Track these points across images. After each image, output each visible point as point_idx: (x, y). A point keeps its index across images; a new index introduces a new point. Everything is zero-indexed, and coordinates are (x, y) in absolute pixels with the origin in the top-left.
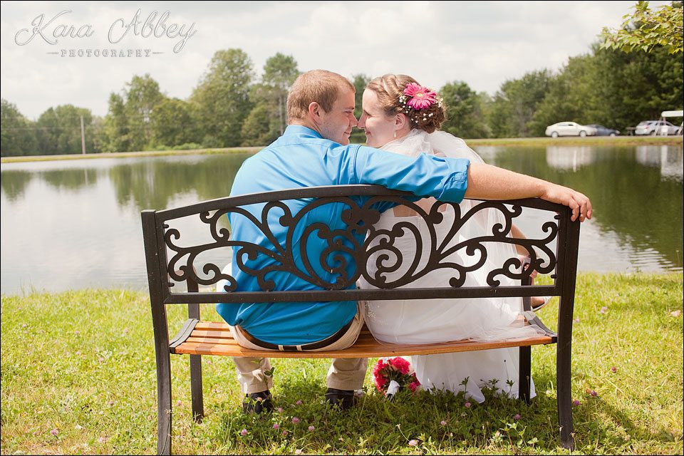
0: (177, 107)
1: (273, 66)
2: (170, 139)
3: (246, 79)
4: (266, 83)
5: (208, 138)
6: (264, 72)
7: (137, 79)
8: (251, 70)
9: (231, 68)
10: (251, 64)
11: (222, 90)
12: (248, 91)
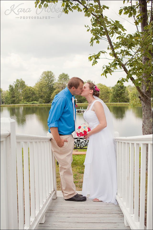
0: (30, 90)
1: (61, 77)
2: (28, 100)
3: (52, 81)
4: (59, 82)
5: (40, 100)
6: (58, 79)
7: (17, 80)
8: (54, 78)
9: (48, 77)
10: (54, 76)
11: (45, 84)
12: (53, 84)
